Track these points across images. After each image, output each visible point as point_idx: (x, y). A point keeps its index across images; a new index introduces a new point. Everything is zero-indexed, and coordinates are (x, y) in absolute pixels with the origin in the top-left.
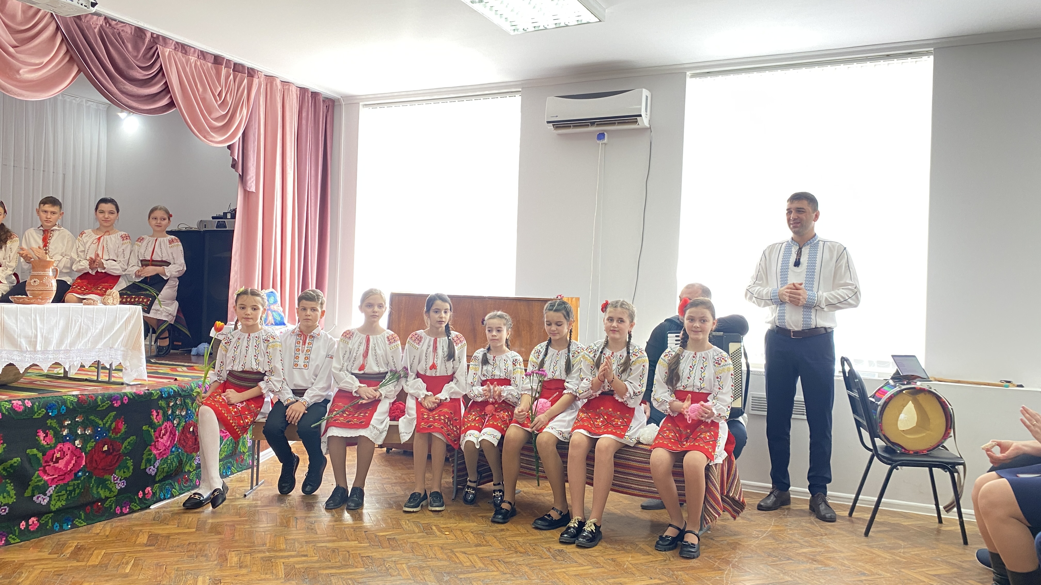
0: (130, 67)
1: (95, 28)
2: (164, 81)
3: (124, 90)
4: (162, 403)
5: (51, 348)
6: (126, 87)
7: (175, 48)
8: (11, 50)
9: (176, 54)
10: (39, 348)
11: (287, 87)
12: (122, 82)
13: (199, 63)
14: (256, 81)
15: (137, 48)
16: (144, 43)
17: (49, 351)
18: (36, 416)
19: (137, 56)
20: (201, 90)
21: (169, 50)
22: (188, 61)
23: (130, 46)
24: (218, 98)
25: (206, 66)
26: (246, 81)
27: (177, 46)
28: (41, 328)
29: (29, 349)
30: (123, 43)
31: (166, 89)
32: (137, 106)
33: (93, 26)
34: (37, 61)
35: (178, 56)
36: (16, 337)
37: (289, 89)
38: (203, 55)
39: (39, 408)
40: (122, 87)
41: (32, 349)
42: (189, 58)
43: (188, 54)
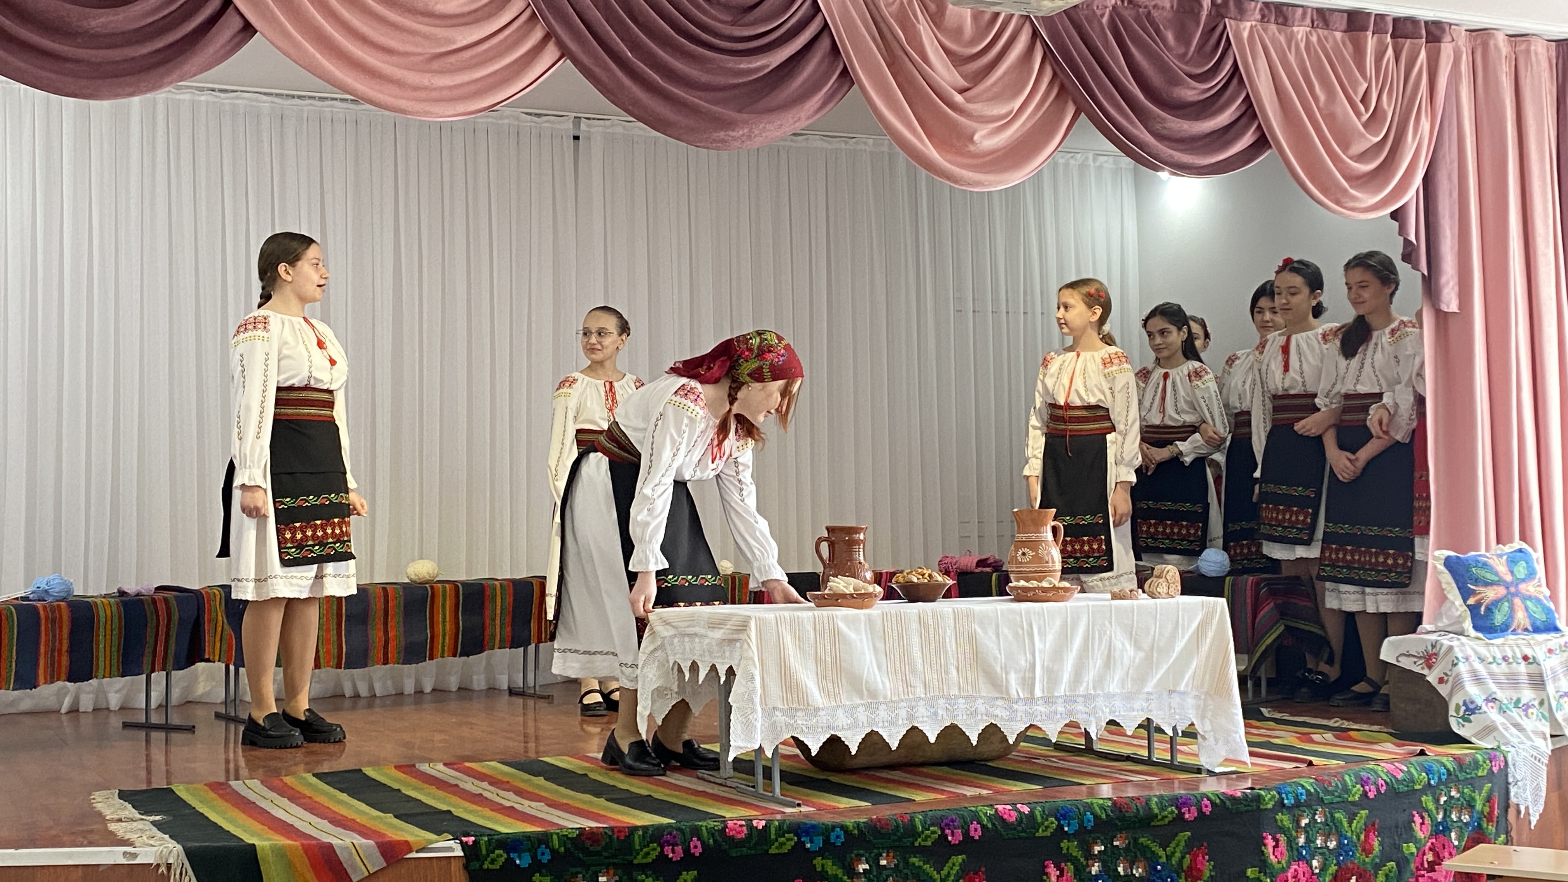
0: (1174, 81)
1: (1102, 15)
2: (1243, 96)
3: (1165, 132)
4: (1284, 819)
5: (1062, 689)
6: (1168, 125)
7: (1263, 17)
8: (958, 98)
9: (1265, 30)
10: (1038, 693)
11: (1523, 48)
12: (1159, 116)
13: (1314, 39)
14: (1446, 49)
15: (1183, 37)
16: (1198, 23)
17: (1057, 697)
18: (1040, 833)
19: (1185, 54)
20: (1322, 97)
21: (1248, 24)
22: (1290, 39)
23: (1170, 37)
24: (1363, 109)
25: (1331, 40)
26: (1423, 55)
27: (1266, 11)
28: (1040, 652)
29: (1022, 696)
30: (1158, 31)
31: (1249, 112)
32: (1191, 161)
33: (1099, 12)
34: (1003, 111)
35: (1270, 33)
36: (998, 669)
37: (1531, 53)
38: (1323, 17)
39: (1045, 817)
40: (1158, 126)
41: (1027, 695)
42: (1292, 31)
43: (1290, 22)
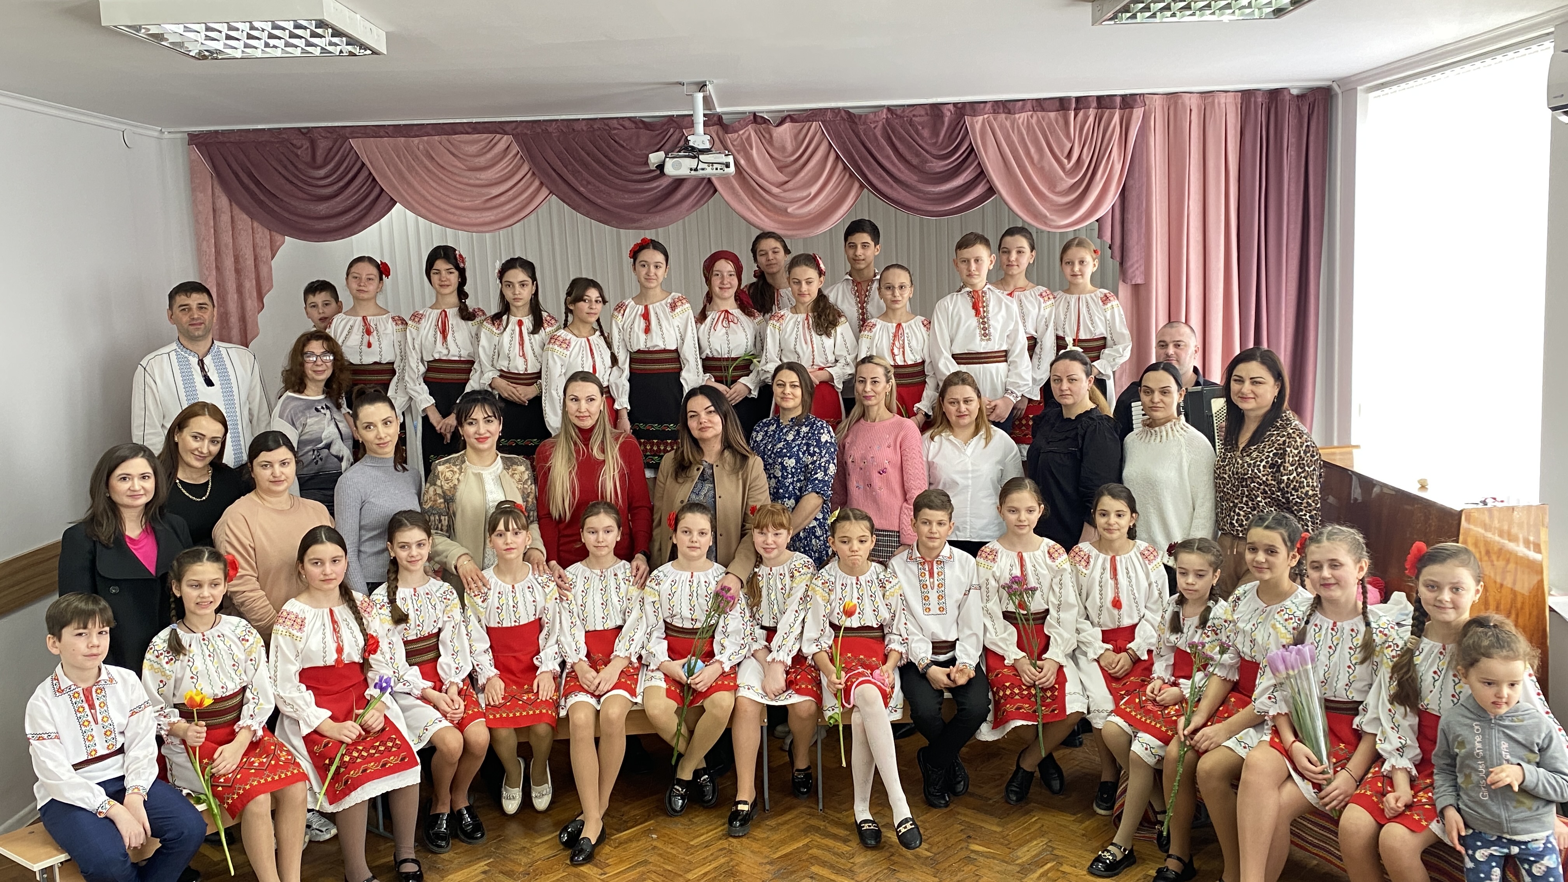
0: (925, 161)
1: (876, 128)
2: (976, 163)
3: (925, 195)
6: (926, 191)
7: (994, 110)
8: (775, 190)
9: (994, 119)
11: (1210, 100)
13: (1034, 121)
14: (1138, 114)
15: (935, 133)
16: (943, 123)
19: (936, 142)
20: (1036, 157)
21: (981, 118)
22: (1014, 123)
23: (926, 133)
24: (1066, 161)
25: (1046, 119)
26: (1116, 118)
27: (996, 107)
30: (917, 132)
31: (982, 174)
33: (873, 126)
34: (805, 194)
35: (998, 122)
37: (1213, 102)
38: (1040, 105)
42: (1015, 118)
43: (1012, 111)
